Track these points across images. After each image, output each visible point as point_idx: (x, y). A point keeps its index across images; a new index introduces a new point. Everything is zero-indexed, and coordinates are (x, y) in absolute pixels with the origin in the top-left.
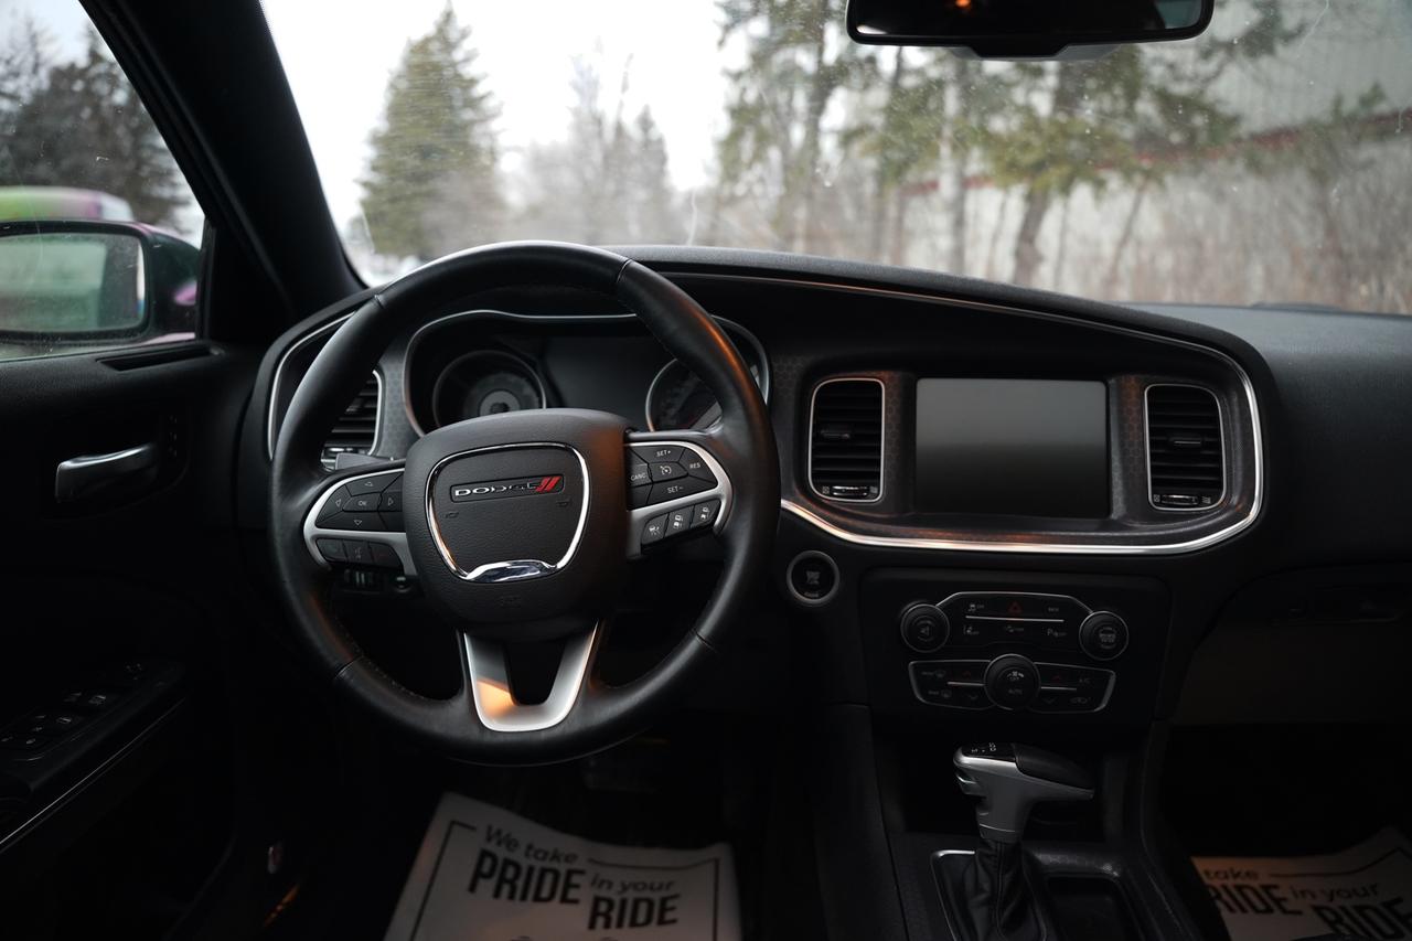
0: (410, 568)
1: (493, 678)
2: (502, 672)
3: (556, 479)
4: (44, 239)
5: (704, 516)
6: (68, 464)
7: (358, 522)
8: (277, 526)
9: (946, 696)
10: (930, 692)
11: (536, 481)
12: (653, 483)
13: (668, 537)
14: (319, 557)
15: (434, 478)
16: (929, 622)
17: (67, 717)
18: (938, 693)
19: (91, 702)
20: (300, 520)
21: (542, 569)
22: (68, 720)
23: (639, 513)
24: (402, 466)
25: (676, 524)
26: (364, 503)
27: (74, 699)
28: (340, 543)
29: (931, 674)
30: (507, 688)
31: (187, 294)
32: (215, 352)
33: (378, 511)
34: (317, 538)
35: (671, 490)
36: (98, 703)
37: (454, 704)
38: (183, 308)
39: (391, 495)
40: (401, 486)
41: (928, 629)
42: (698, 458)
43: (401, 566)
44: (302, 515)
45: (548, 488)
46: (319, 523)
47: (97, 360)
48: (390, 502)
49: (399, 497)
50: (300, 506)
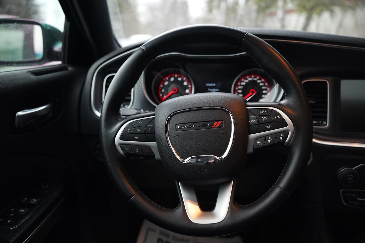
0: (158, 156)
1: (192, 200)
2: (195, 197)
3: (220, 122)
4: (5, 27)
5: (281, 138)
6: (20, 113)
7: (137, 138)
8: (104, 139)
9: (356, 204)
10: (349, 202)
11: (211, 123)
12: (259, 124)
13: (266, 146)
14: (121, 152)
15: (168, 121)
16: (352, 176)
17: (23, 209)
18: (353, 202)
19: (31, 202)
20: (113, 136)
21: (215, 159)
22: (23, 211)
23: (252, 136)
24: (154, 115)
25: (269, 141)
26: (139, 130)
27: (24, 201)
28: (130, 146)
29: (350, 195)
30: (197, 204)
31: (58, 47)
32: (70, 69)
33: (144, 134)
34: (121, 144)
35: (267, 127)
36: (33, 202)
37: (177, 211)
38: (57, 53)
39: (149, 127)
40: (154, 124)
41: (351, 178)
42: (278, 114)
43: (154, 155)
44: (114, 135)
45: (217, 126)
46: (121, 138)
47: (29, 72)
48: (149, 130)
49: (153, 128)
50: (113, 132)
